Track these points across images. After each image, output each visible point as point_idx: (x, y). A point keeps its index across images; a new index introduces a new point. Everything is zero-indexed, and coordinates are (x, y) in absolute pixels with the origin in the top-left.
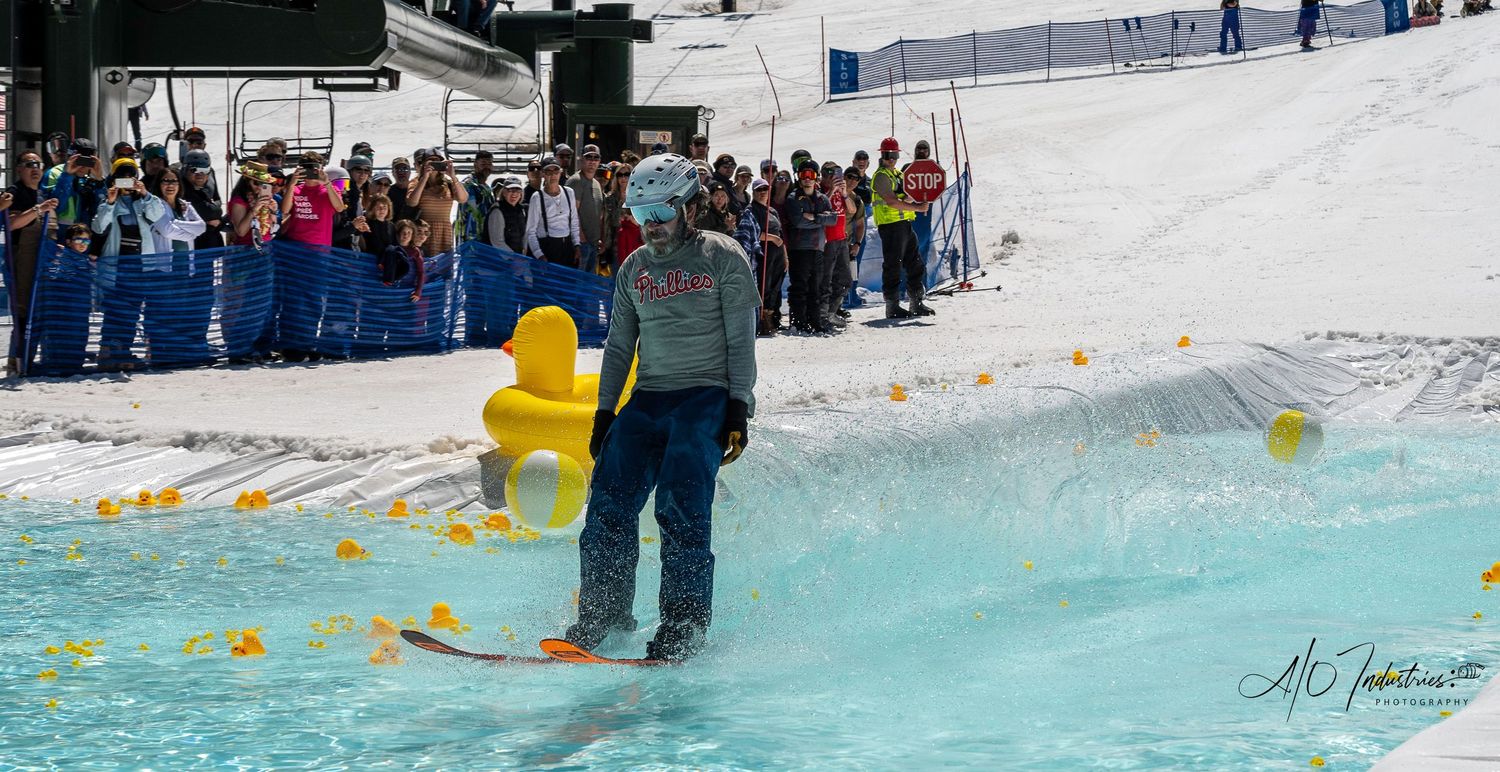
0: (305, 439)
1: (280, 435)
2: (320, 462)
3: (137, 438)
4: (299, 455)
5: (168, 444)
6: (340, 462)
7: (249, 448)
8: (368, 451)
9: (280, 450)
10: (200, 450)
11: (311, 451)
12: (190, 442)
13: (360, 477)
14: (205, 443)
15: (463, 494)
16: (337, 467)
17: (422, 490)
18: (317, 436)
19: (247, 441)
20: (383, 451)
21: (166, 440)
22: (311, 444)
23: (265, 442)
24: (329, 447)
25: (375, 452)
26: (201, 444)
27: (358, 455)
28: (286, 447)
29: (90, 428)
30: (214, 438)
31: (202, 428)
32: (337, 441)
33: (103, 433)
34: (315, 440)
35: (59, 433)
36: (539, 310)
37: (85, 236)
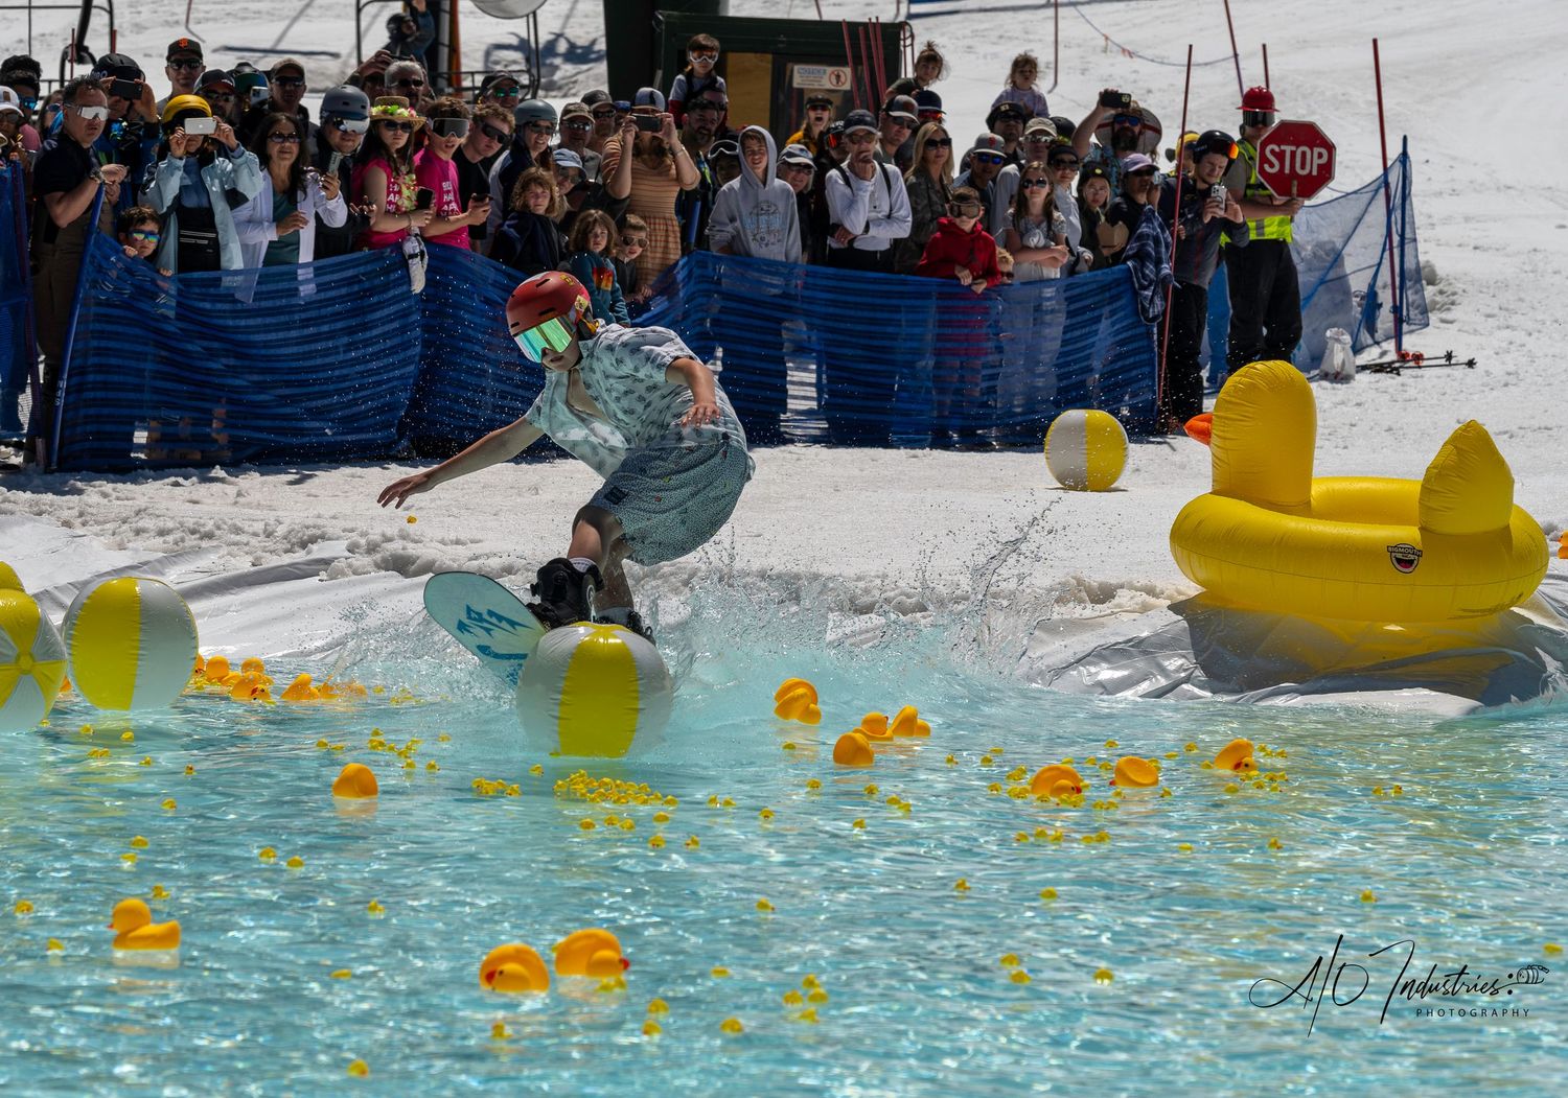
15: (1163, 671)
17: (1090, 664)
36: (1259, 365)
37: (151, 226)
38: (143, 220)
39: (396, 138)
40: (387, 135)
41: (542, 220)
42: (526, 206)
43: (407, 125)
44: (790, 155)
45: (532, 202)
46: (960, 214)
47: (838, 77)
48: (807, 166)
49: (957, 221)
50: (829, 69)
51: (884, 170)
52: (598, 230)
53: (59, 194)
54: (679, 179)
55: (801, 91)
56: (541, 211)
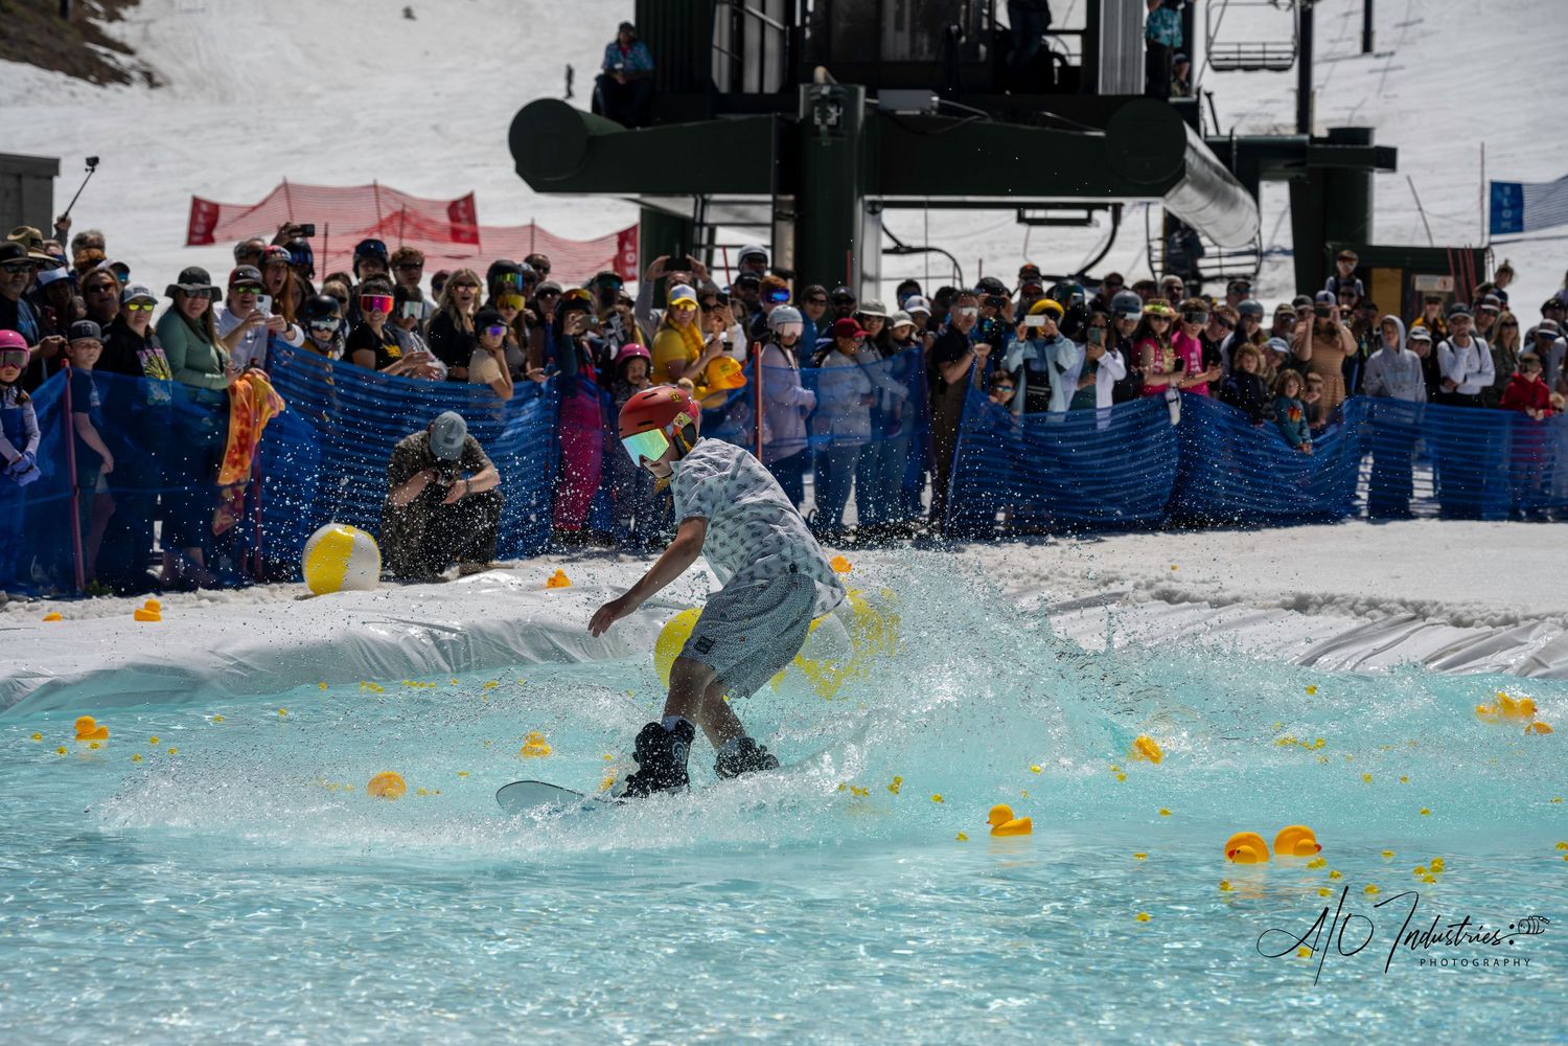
0: (1436, 603)
1: (1409, 598)
2: (1461, 630)
3: (1237, 600)
4: (1437, 621)
5: (1278, 606)
6: (1489, 629)
7: (1375, 612)
8: (1520, 615)
9: (1412, 614)
10: (1317, 613)
11: (1447, 616)
12: (1301, 605)
13: (1522, 644)
14: (1320, 606)
16: (1490, 635)
18: (1449, 601)
19: (1373, 604)
20: (1536, 618)
21: (1275, 602)
22: (1445, 608)
23: (1392, 605)
24: (1469, 613)
25: (1527, 618)
26: (1315, 607)
27: (1508, 621)
28: (1417, 610)
29: (1181, 588)
30: (1330, 600)
31: (1313, 588)
32: (1476, 607)
33: (1196, 592)
34: (1447, 605)
35: (1143, 594)
37: (1006, 383)
38: (1001, 379)
39: (1161, 326)
40: (1155, 324)
41: (1253, 377)
42: (1242, 367)
43: (1167, 318)
44: (1415, 333)
45: (1246, 365)
46: (1526, 371)
47: (1445, 283)
48: (1426, 341)
49: (1525, 375)
50: (1439, 278)
51: (1476, 343)
52: (1292, 383)
53: (948, 363)
54: (1343, 349)
55: (1420, 293)
56: (1252, 370)
